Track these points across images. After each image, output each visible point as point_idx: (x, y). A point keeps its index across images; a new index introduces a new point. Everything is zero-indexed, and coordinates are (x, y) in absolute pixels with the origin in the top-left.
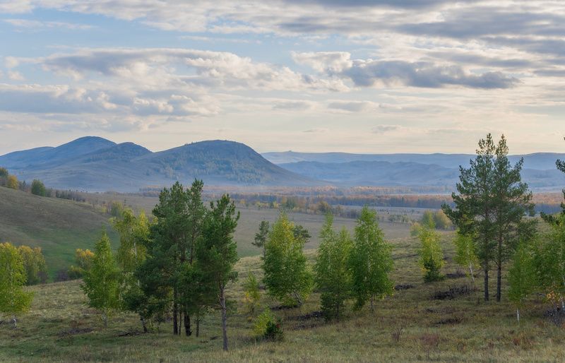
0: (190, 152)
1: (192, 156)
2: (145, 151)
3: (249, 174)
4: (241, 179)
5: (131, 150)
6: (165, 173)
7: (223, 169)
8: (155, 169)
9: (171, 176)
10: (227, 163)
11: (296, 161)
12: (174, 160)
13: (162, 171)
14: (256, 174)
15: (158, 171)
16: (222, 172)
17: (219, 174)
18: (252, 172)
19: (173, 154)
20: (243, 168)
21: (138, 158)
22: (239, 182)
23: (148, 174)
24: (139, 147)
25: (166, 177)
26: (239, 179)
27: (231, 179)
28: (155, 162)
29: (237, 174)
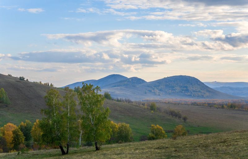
0: (166, 82)
1: (168, 84)
2: (143, 81)
3: (198, 93)
4: (194, 96)
5: (136, 81)
6: (154, 93)
7: (184, 90)
8: (149, 90)
9: (158, 94)
10: (186, 87)
11: (219, 87)
12: (159, 86)
13: (153, 91)
14: (201, 92)
15: (151, 91)
16: (183, 92)
17: (182, 93)
18: (199, 92)
19: (158, 83)
20: (194, 90)
21: (140, 85)
22: (192, 97)
23: (146, 93)
24: (140, 79)
25: (155, 94)
26: (192, 96)
27: (188, 96)
28: (149, 87)
29: (191, 93)
